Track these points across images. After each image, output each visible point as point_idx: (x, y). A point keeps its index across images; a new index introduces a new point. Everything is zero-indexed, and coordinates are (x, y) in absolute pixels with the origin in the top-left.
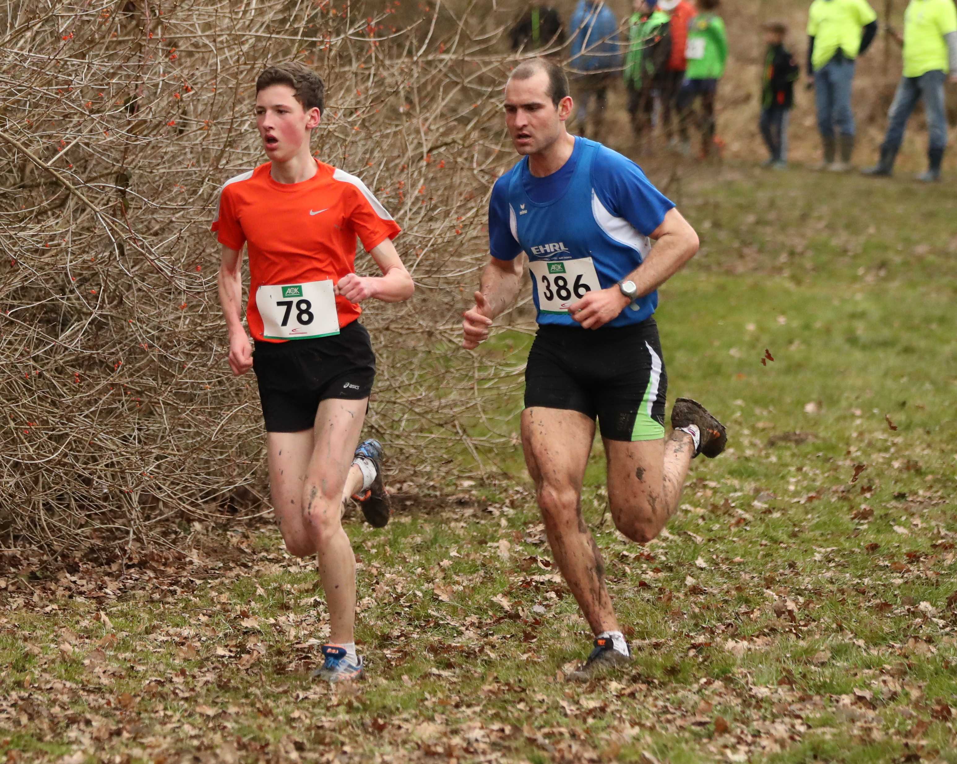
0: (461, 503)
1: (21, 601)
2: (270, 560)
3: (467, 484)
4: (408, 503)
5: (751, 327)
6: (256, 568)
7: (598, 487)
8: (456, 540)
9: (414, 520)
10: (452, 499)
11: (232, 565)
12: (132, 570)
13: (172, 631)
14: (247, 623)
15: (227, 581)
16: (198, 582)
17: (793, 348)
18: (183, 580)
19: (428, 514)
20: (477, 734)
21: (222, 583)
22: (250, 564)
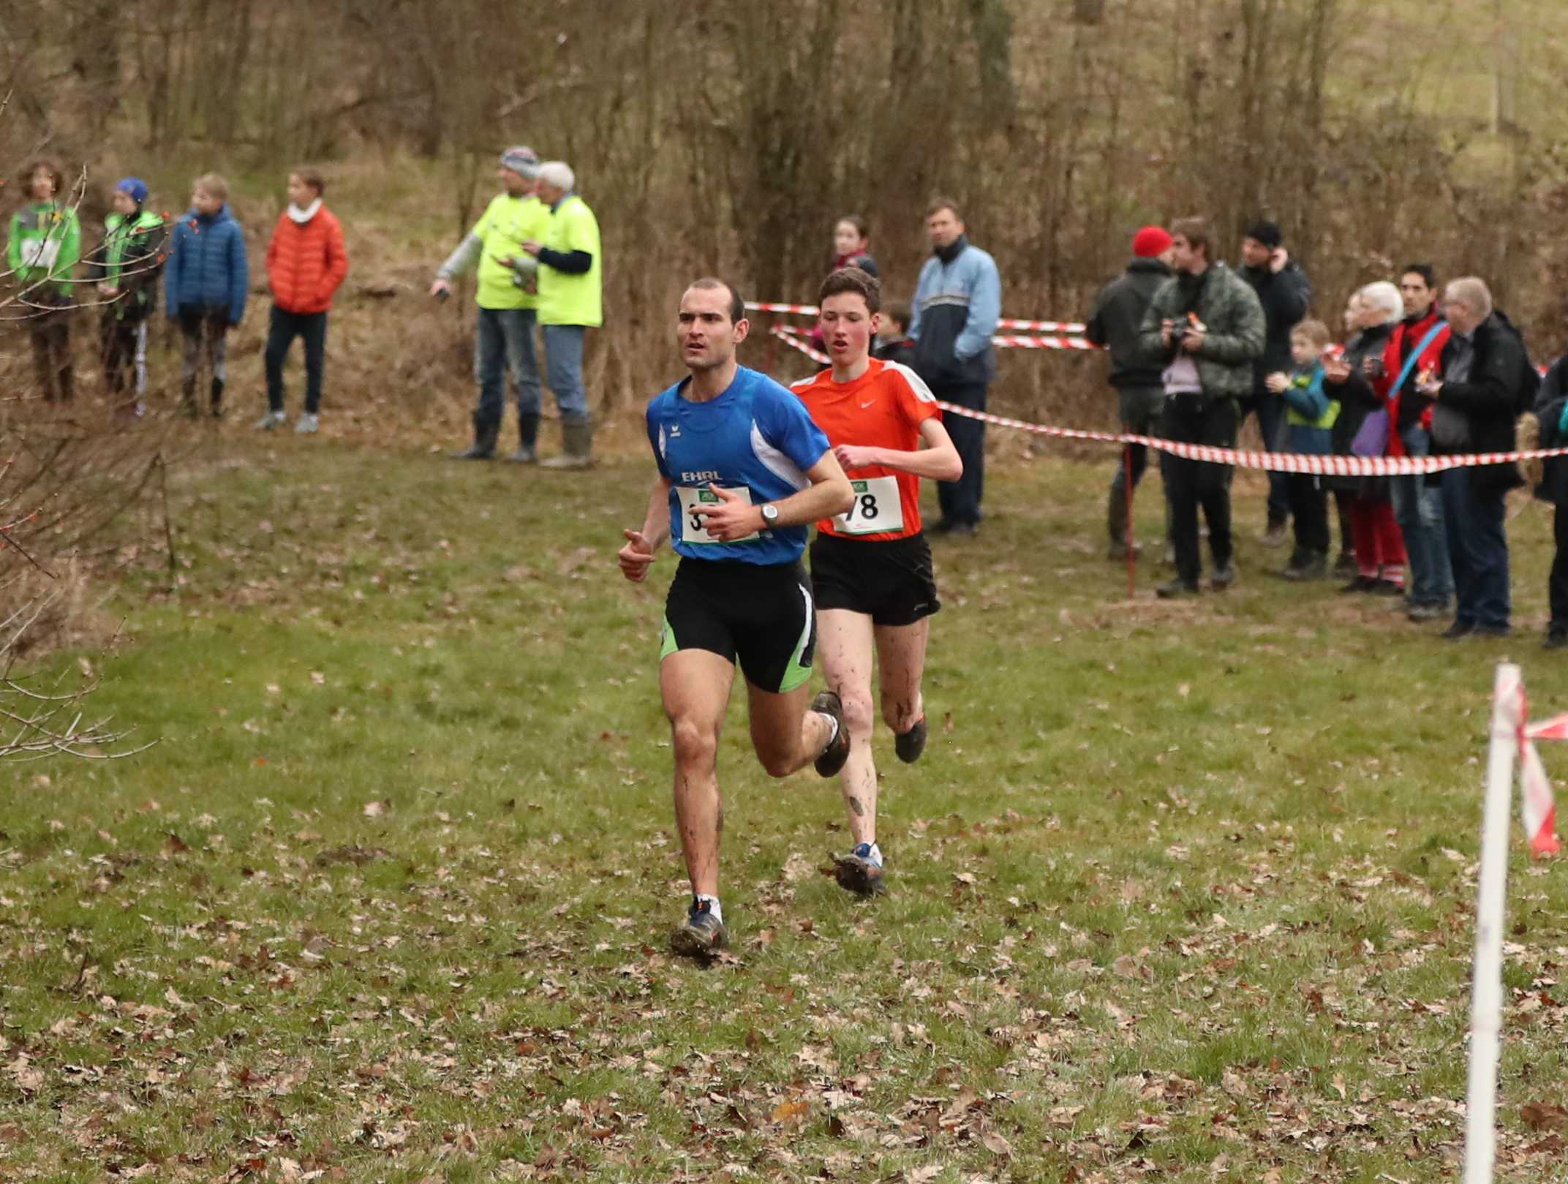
5: (273, 688)
7: (68, 931)
17: (337, 719)
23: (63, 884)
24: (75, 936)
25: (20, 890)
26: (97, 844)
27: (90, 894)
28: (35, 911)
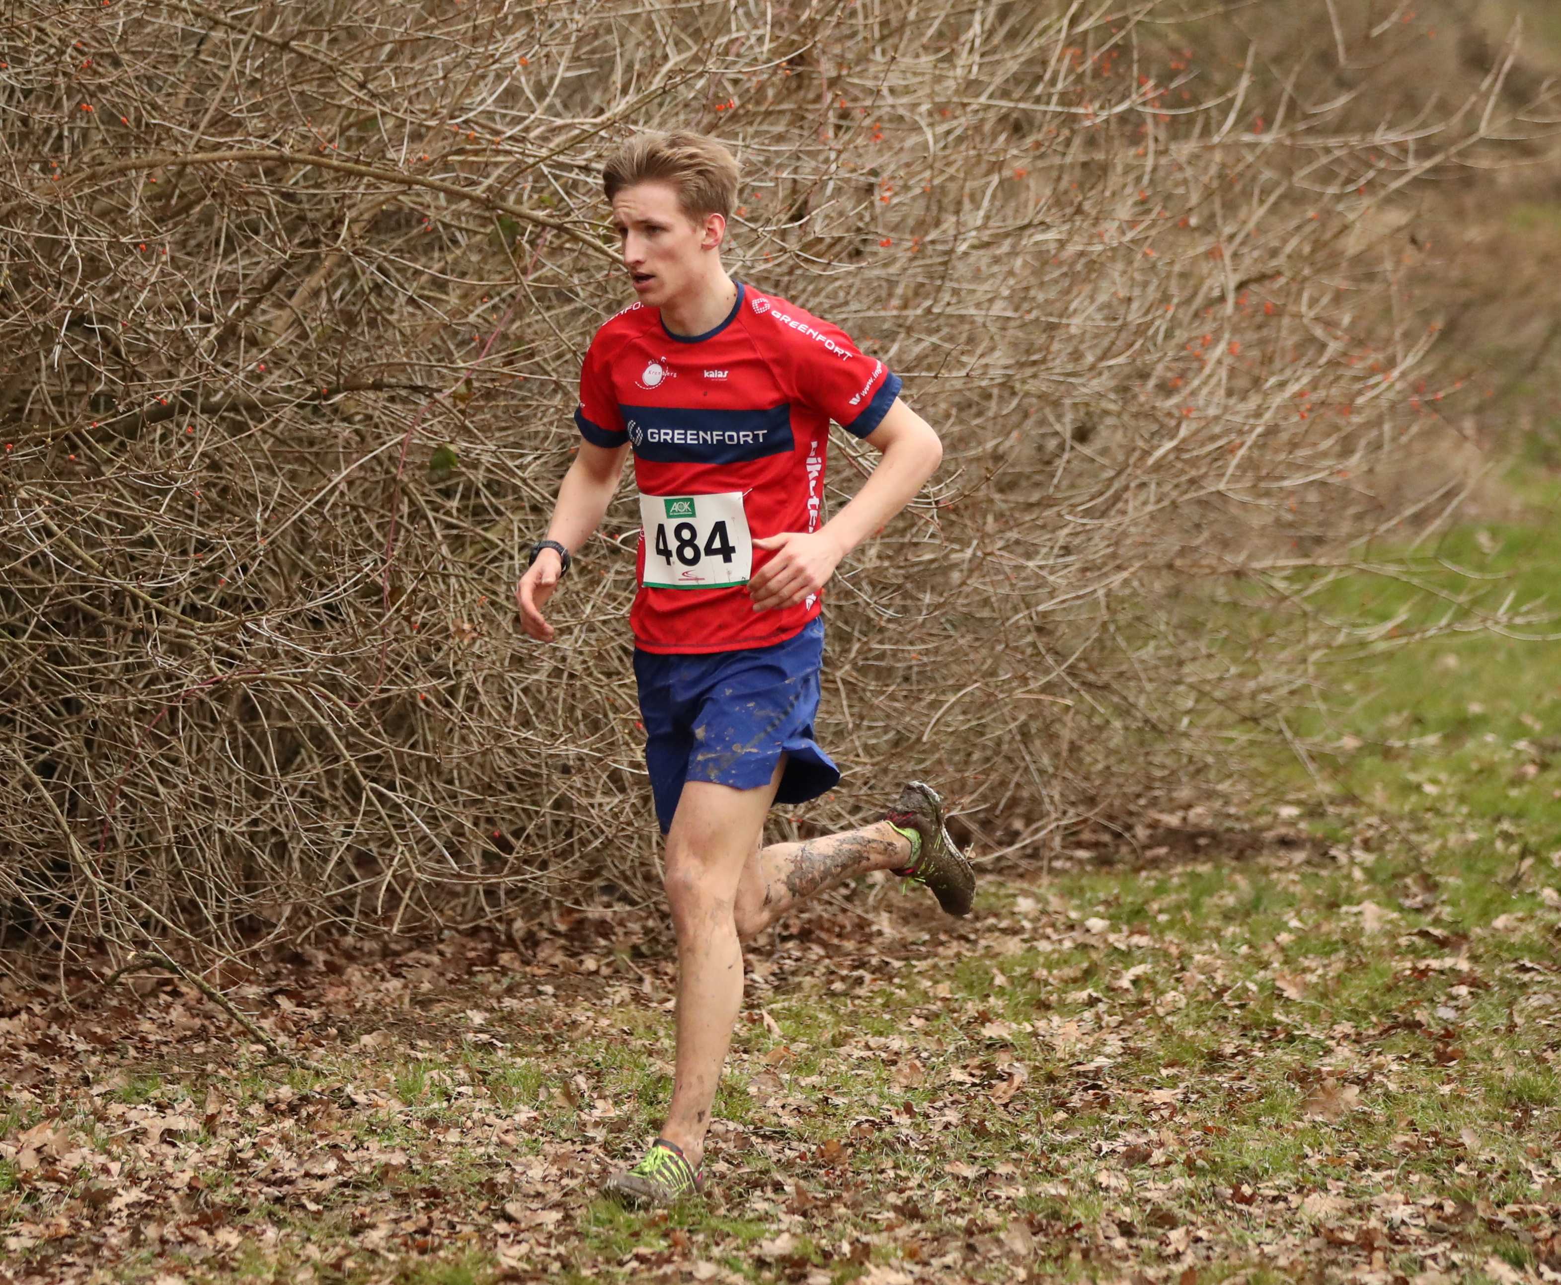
0: (1286, 843)
1: (623, 992)
2: (1004, 931)
3: (1288, 812)
4: (1202, 841)
6: (983, 943)
7: (1498, 819)
8: (1290, 901)
9: (1218, 867)
10: (1269, 835)
11: (943, 937)
12: (790, 944)
13: (873, 1042)
14: (990, 1031)
15: (942, 964)
16: (897, 964)
18: (874, 961)
19: (1237, 858)
20: (1401, 1212)
21: (935, 966)
22: (972, 937)
23: (1488, 771)
24: (1506, 826)
25: (1443, 776)
26: (1518, 730)
27: (1518, 781)
28: (1462, 799)
